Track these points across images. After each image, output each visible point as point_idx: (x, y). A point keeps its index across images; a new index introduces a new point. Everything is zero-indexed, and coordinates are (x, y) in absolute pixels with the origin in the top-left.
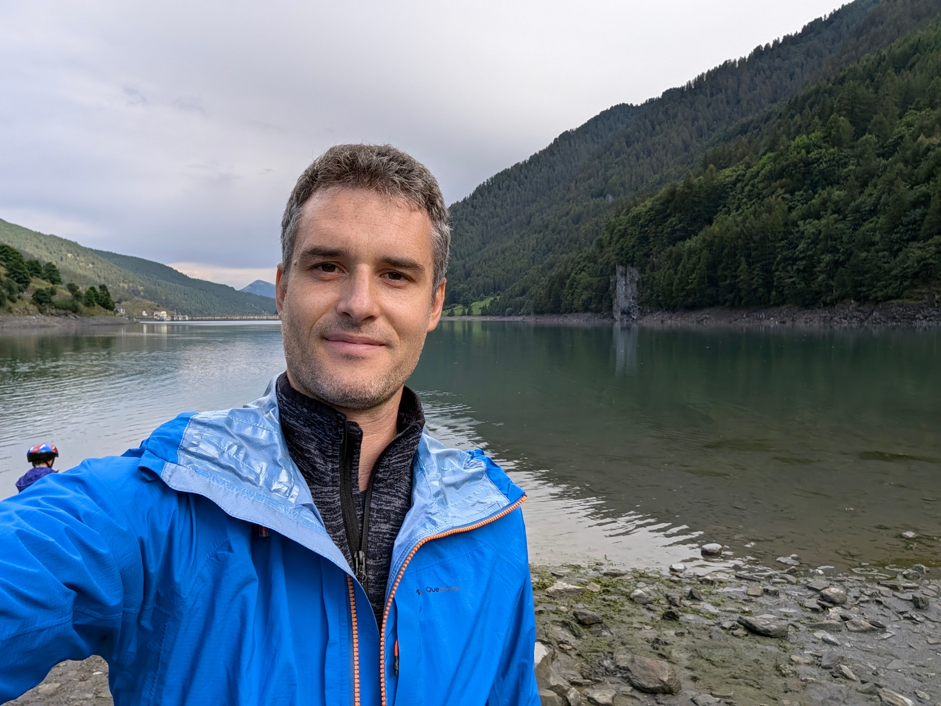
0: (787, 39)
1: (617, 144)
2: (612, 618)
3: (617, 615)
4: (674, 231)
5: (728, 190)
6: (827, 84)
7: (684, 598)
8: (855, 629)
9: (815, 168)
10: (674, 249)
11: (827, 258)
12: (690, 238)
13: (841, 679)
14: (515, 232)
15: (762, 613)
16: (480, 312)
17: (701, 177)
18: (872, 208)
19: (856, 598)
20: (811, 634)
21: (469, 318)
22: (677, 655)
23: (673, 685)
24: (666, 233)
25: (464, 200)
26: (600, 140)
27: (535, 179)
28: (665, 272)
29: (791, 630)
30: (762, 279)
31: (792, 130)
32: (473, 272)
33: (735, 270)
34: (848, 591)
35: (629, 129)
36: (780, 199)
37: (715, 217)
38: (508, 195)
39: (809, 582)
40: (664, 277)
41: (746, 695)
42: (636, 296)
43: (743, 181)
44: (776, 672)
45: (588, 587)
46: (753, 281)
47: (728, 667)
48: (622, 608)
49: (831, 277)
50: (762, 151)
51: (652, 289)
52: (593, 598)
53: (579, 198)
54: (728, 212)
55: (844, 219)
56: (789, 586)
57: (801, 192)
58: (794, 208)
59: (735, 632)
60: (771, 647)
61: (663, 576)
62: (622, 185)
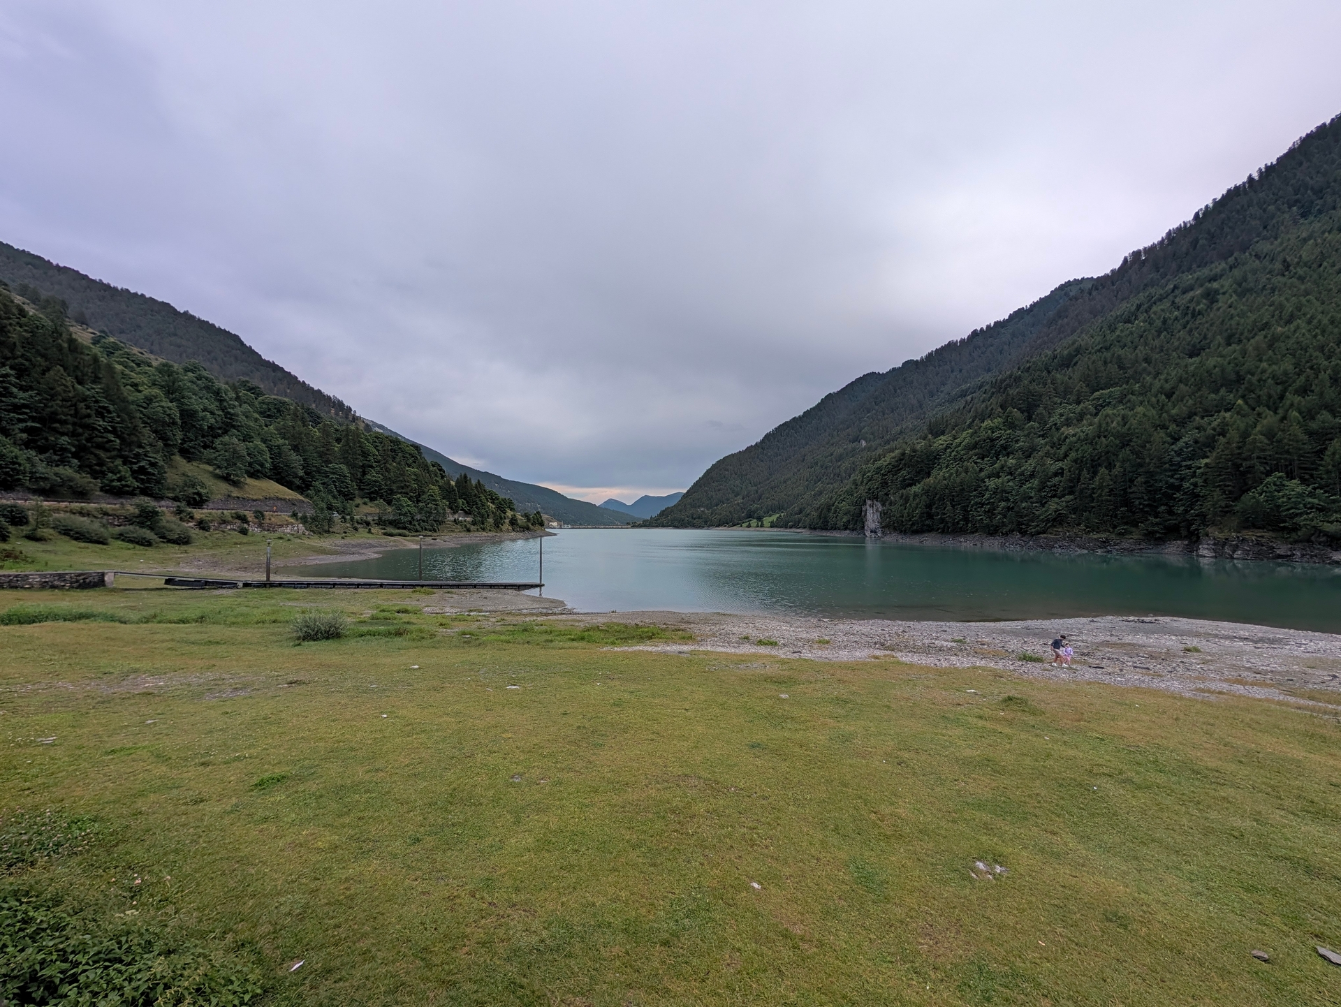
0: (997, 323)
4: (904, 480)
5: (941, 453)
9: (997, 443)
10: (904, 492)
12: (915, 485)
17: (922, 445)
18: (1031, 473)
24: (900, 481)
28: (899, 507)
30: (962, 515)
33: (944, 509)
36: (974, 462)
37: (932, 471)
40: (898, 510)
42: (880, 521)
43: (950, 449)
46: (956, 517)
49: (1005, 516)
51: (890, 517)
54: (940, 469)
55: (1014, 479)
57: (989, 459)
58: (983, 469)
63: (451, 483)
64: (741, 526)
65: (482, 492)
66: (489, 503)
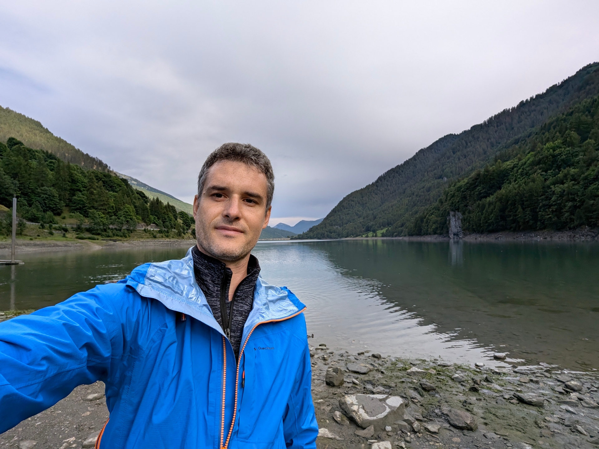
1: (448, 153)
2: (441, 388)
3: (444, 387)
5: (509, 172)
6: (563, 116)
7: (483, 381)
8: (587, 406)
9: (559, 158)
10: (481, 202)
11: (570, 204)
12: (489, 197)
13: (577, 434)
14: (397, 197)
15: (529, 392)
16: (381, 235)
17: (494, 166)
18: (595, 177)
19: (589, 388)
20: (558, 406)
21: (375, 238)
22: (477, 411)
23: (473, 426)
24: (476, 195)
25: (373, 183)
26: (439, 152)
27: (407, 172)
28: (476, 215)
29: (546, 403)
30: (531, 216)
31: (544, 140)
32: (377, 216)
33: (516, 212)
34: (583, 384)
35: (454, 146)
36: (539, 175)
38: (394, 180)
39: (558, 377)
40: (476, 216)
41: (516, 435)
42: (461, 226)
43: (517, 167)
44: (535, 425)
45: (429, 371)
46: (527, 217)
47: (506, 420)
48: (447, 383)
49: (572, 213)
50: (527, 151)
51: (469, 223)
52: (432, 377)
53: (429, 180)
54: (510, 183)
55: (578, 183)
56: (546, 379)
57: (552, 171)
58: (548, 179)
59: (511, 401)
60: (533, 411)
61: (471, 368)
62: (451, 172)
63: (146, 205)
64: (362, 237)
65: (170, 211)
66: (178, 220)
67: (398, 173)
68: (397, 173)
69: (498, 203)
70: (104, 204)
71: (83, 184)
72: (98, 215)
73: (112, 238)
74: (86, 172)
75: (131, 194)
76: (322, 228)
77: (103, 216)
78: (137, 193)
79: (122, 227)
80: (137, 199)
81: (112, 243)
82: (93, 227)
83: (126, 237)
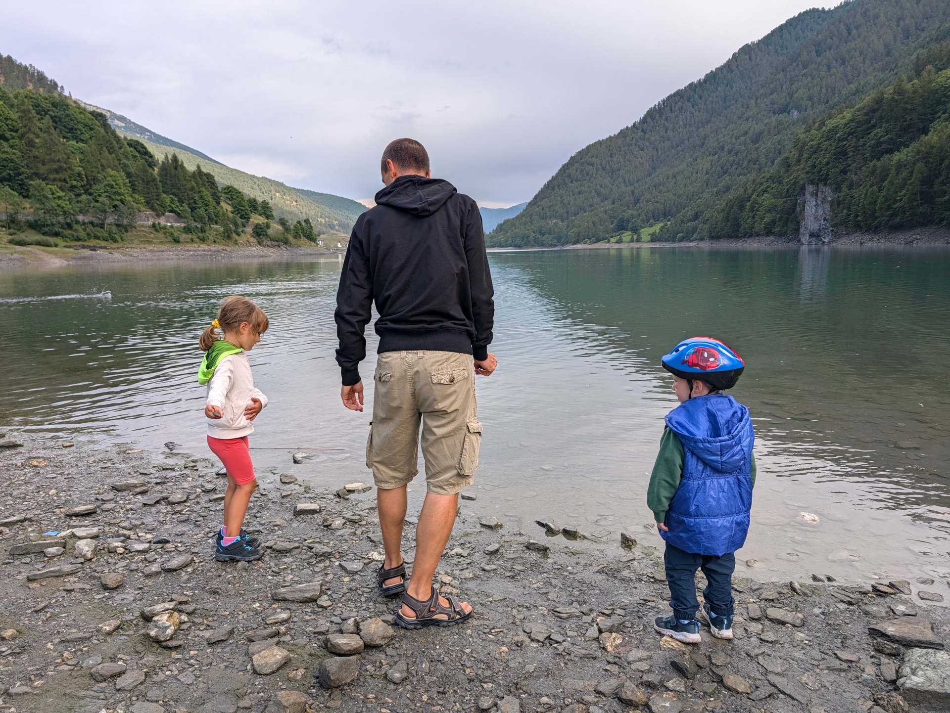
1: (805, 54)
4: (879, 144)
10: (879, 164)
12: (899, 151)
14: (687, 155)
16: (649, 238)
17: (916, 81)
21: (637, 245)
24: (869, 146)
25: (634, 124)
26: (785, 51)
27: (710, 99)
28: (867, 190)
32: (642, 198)
35: (820, 37)
37: (932, 124)
38: (681, 117)
40: (866, 194)
51: (849, 209)
53: (759, 115)
62: (810, 98)
63: (150, 170)
64: (609, 242)
65: (204, 185)
66: (222, 204)
67: (692, 100)
68: (689, 101)
69: (919, 165)
70: (61, 167)
71: (9, 122)
72: (50, 193)
73: (86, 244)
74: (11, 96)
75: (116, 146)
76: (525, 224)
77: (61, 194)
78: (128, 144)
79: (105, 219)
80: (131, 158)
81: (87, 252)
82: (42, 220)
83: (116, 241)
